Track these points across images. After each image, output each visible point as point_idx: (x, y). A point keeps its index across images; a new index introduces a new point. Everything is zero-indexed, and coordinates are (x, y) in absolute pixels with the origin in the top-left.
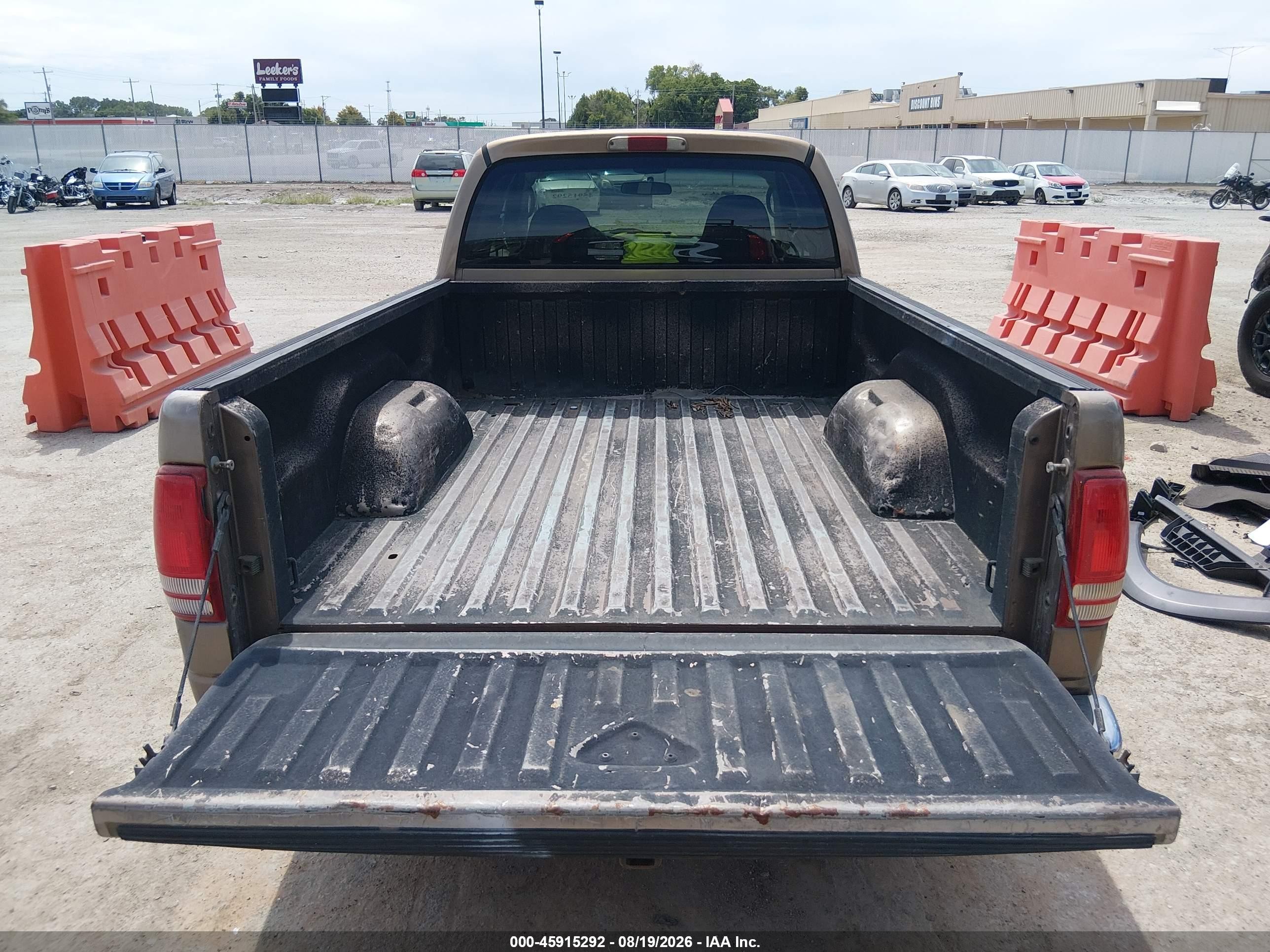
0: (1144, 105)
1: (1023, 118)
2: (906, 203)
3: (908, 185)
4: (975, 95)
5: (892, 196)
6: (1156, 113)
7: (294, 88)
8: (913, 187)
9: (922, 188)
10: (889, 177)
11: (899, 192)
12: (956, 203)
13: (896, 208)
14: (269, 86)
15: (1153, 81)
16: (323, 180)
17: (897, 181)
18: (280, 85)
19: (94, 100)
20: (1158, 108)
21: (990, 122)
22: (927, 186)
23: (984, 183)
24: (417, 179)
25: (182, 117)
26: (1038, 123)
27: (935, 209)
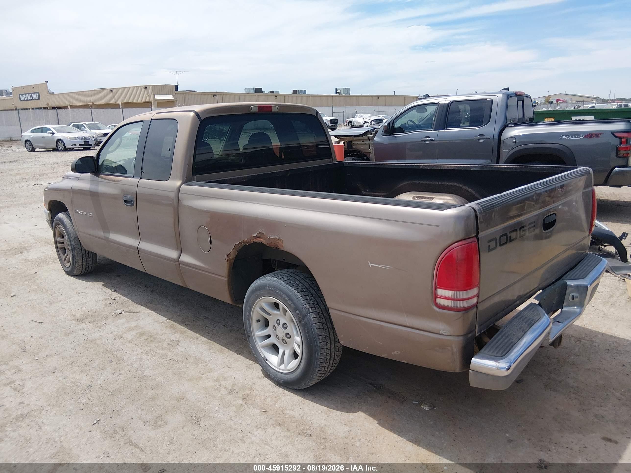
0: (149, 96)
1: (89, 103)
2: (68, 146)
3: (67, 137)
4: (53, 93)
5: (59, 143)
6: (155, 100)
8: (71, 138)
9: (75, 138)
10: (53, 134)
11: (63, 142)
12: (94, 145)
13: (62, 149)
15: (151, 85)
17: (59, 136)
20: (156, 98)
21: (71, 106)
22: (78, 137)
23: (99, 134)
26: (97, 106)
27: (83, 149)
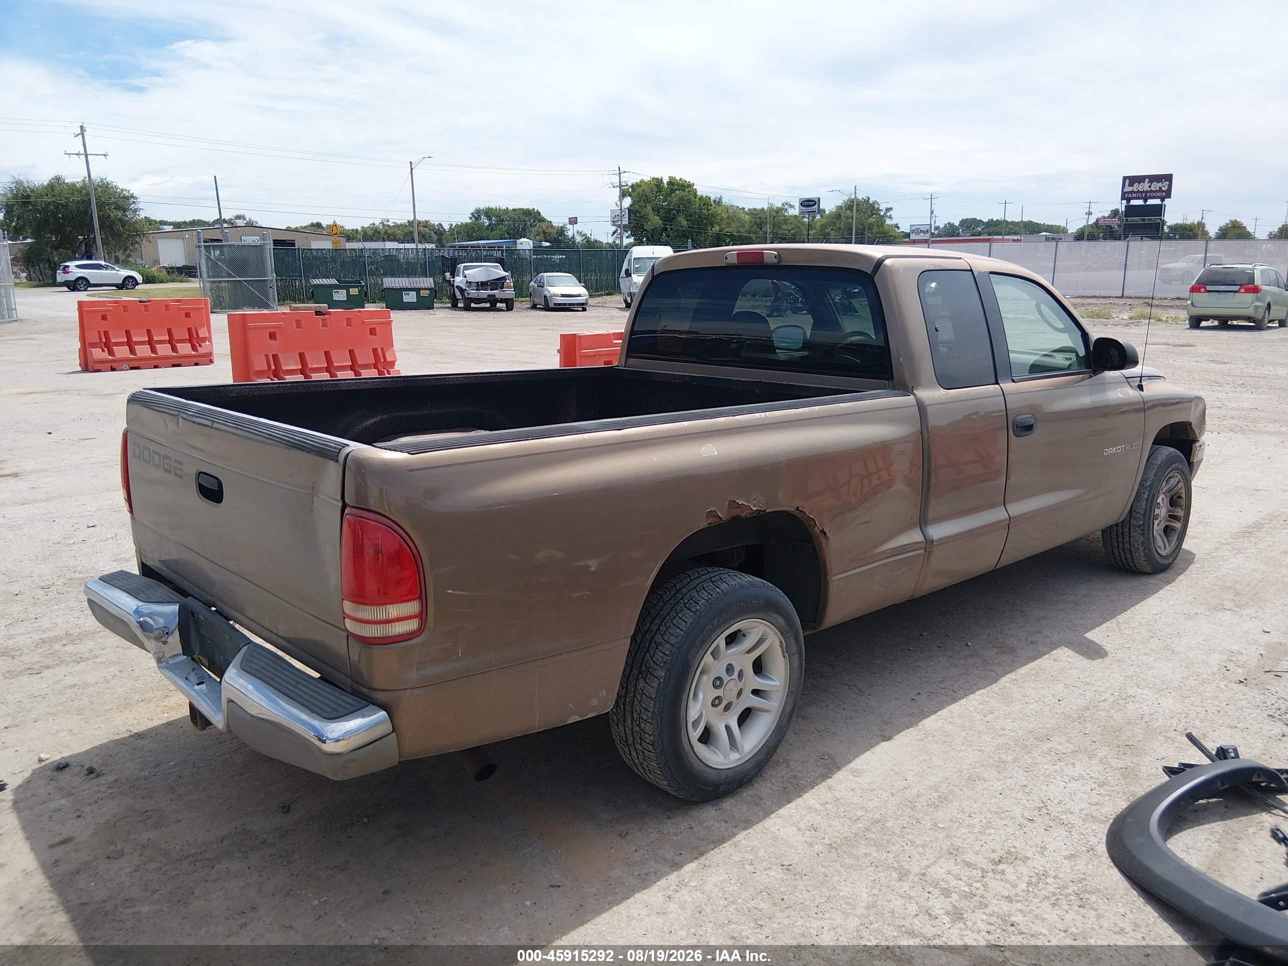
7: (1160, 203)
14: (1134, 202)
16: (1126, 294)
18: (1145, 201)
19: (981, 221)
24: (1195, 294)
25: (1055, 233)
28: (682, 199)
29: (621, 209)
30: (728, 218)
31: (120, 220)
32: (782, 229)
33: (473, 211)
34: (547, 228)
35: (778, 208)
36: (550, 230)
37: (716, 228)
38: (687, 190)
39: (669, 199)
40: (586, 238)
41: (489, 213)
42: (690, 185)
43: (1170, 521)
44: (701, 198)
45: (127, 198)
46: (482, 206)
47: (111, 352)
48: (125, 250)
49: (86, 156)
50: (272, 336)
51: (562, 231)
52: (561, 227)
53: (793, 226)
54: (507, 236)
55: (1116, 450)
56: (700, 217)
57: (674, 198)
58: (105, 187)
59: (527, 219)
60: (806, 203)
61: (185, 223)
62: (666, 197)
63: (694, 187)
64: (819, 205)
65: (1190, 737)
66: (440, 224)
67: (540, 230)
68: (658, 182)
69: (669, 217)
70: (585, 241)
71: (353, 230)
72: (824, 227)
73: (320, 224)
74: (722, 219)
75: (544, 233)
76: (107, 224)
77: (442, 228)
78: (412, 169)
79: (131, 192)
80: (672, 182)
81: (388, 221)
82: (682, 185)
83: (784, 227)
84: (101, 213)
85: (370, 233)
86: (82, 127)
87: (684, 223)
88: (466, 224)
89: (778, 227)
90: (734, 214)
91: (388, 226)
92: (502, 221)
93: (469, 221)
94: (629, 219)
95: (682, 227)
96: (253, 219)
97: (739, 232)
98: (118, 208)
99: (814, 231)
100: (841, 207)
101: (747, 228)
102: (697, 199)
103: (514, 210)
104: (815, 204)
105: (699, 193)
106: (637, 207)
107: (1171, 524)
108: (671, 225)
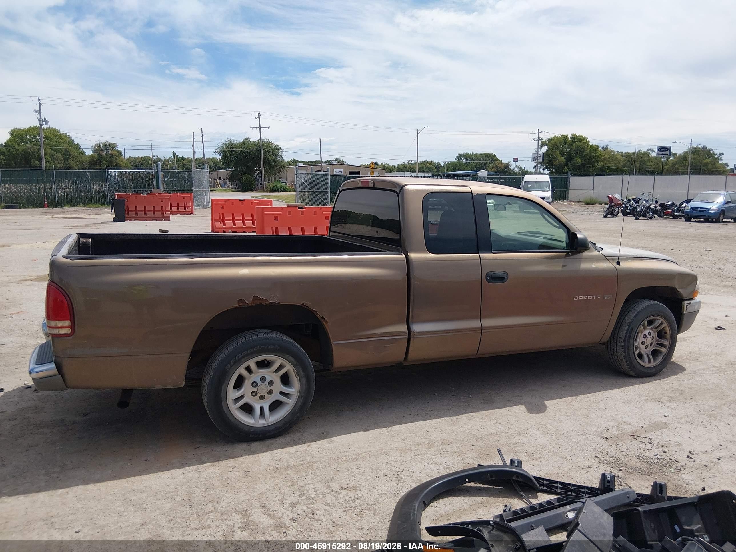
28: (579, 147)
29: (538, 153)
30: (609, 158)
31: (274, 160)
32: (646, 165)
33: (457, 155)
34: (499, 164)
35: (644, 152)
36: (500, 165)
37: (601, 164)
38: (583, 142)
39: (571, 147)
40: (522, 169)
41: (466, 156)
42: (585, 139)
43: (658, 347)
44: (592, 146)
45: (278, 149)
46: (463, 152)
47: (224, 224)
48: (275, 175)
49: (260, 128)
50: (276, 218)
51: (507, 166)
52: (507, 164)
53: (654, 163)
54: (475, 169)
55: (587, 298)
56: (590, 157)
57: (574, 146)
58: (268, 144)
59: (488, 159)
60: (662, 150)
61: (311, 162)
62: (569, 146)
63: (588, 140)
64: (670, 150)
65: (499, 450)
66: (439, 163)
67: (495, 165)
68: (565, 137)
69: (570, 158)
70: (520, 172)
71: (393, 166)
72: (674, 164)
73: (377, 163)
74: (605, 159)
75: (497, 167)
76: (267, 162)
77: (440, 164)
78: (418, 134)
79: (280, 146)
80: (574, 137)
81: (412, 161)
82: (580, 139)
83: (648, 163)
84: (265, 157)
85: (401, 167)
86: (259, 114)
87: (580, 161)
88: (453, 163)
89: (644, 164)
90: (612, 156)
91: (412, 164)
92: (474, 160)
93: (455, 161)
94: (543, 159)
95: (578, 163)
96: (344, 160)
97: (617, 166)
98: (273, 155)
99: (668, 166)
100: (687, 152)
101: (622, 164)
102: (589, 147)
103: (481, 154)
104: (668, 150)
105: (591, 144)
106: (550, 152)
107: (658, 348)
108: (571, 162)
